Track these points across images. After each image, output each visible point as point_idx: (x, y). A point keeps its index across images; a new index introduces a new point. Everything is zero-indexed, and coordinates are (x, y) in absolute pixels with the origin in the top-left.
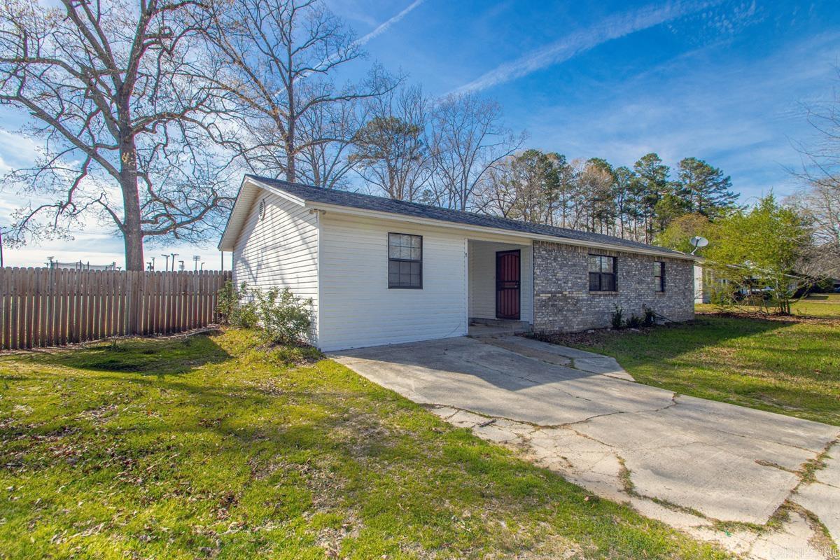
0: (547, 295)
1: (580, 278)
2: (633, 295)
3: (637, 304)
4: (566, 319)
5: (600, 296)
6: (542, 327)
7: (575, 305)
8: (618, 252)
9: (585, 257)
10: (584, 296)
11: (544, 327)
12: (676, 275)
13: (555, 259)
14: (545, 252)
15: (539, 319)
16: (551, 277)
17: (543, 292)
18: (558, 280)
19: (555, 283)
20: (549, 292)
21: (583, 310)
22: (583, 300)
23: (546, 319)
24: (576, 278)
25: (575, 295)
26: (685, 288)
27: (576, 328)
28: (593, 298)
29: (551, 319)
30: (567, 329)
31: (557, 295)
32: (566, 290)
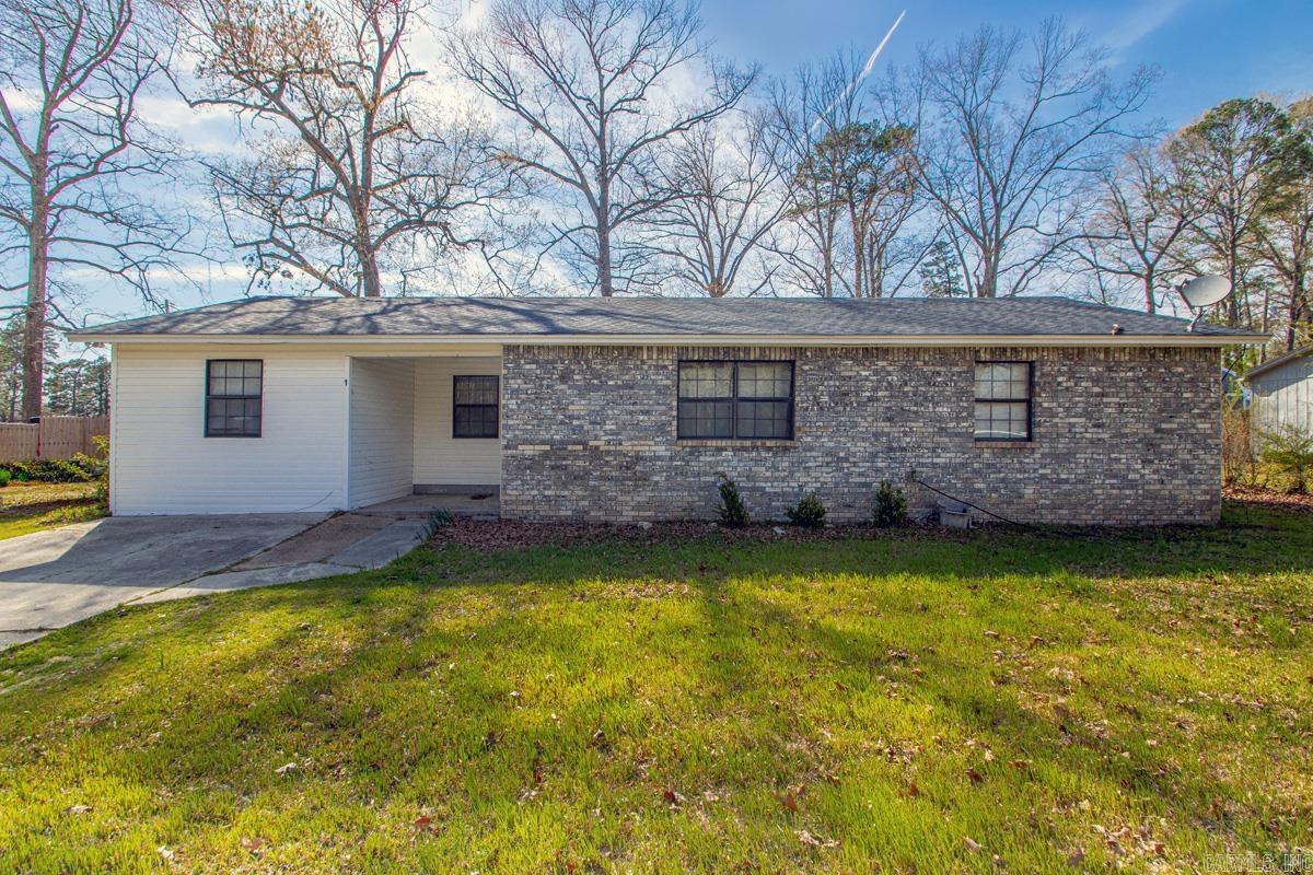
0: (537, 447)
1: (647, 412)
2: (861, 447)
3: (878, 470)
4: (596, 496)
5: (720, 450)
6: (524, 508)
7: (628, 468)
8: (801, 350)
9: (665, 367)
10: (661, 450)
11: (530, 508)
12: (1103, 395)
13: (564, 378)
14: (534, 366)
15: (515, 492)
16: (550, 412)
17: (526, 442)
18: (571, 417)
19: (562, 423)
20: (543, 442)
21: (656, 478)
22: (659, 458)
23: (535, 492)
24: (631, 413)
25: (627, 446)
26: (1158, 431)
27: (628, 515)
28: (691, 454)
29: (547, 493)
30: (597, 515)
31: (570, 448)
32: (596, 438)
